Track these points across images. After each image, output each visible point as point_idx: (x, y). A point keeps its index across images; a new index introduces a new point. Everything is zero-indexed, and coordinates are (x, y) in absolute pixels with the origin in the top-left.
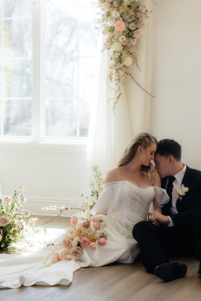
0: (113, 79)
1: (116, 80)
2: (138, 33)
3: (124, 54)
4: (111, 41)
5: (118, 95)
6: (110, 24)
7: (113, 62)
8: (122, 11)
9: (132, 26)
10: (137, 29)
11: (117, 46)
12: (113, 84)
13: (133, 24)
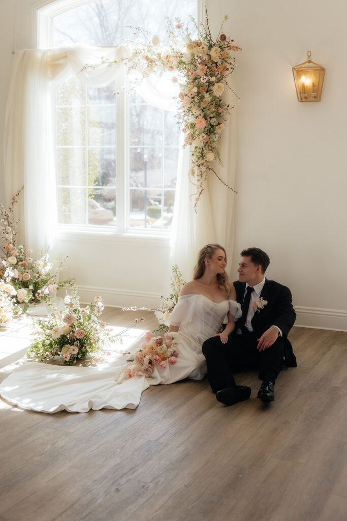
0: (196, 174)
1: (198, 175)
2: (220, 128)
3: (205, 151)
4: (192, 137)
5: (200, 191)
6: (191, 119)
7: (195, 158)
8: (203, 106)
9: (214, 121)
10: (219, 124)
11: (198, 142)
12: (195, 179)
13: (215, 119)
